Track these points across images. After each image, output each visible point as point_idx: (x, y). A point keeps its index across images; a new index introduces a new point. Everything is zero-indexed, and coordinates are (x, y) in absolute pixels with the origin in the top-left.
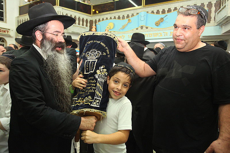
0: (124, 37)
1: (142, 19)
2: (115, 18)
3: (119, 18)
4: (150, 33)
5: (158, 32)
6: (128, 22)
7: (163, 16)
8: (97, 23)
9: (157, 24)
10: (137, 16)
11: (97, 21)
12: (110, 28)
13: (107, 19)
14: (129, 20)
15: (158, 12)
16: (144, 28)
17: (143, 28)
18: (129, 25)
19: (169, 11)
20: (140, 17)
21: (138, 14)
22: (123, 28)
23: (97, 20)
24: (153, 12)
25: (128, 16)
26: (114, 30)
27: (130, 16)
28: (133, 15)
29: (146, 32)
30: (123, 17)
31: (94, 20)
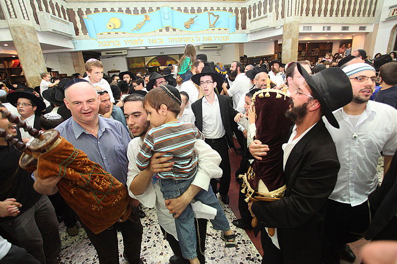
0: (142, 41)
1: (166, 16)
2: (120, 10)
3: (128, 11)
4: (179, 36)
5: (189, 36)
6: (145, 19)
7: (193, 16)
8: (85, 17)
9: (187, 26)
10: (158, 11)
11: (84, 13)
12: (114, 26)
13: (104, 10)
14: (146, 17)
15: (186, 10)
16: (171, 30)
17: (169, 30)
18: (147, 24)
19: (199, 10)
20: (162, 14)
21: (158, 8)
22: (139, 27)
23: (84, 10)
24: (179, 9)
25: (143, 10)
26: (122, 30)
27: (147, 11)
28: (151, 10)
29: (173, 35)
30: (136, 11)
31: (76, 10)
